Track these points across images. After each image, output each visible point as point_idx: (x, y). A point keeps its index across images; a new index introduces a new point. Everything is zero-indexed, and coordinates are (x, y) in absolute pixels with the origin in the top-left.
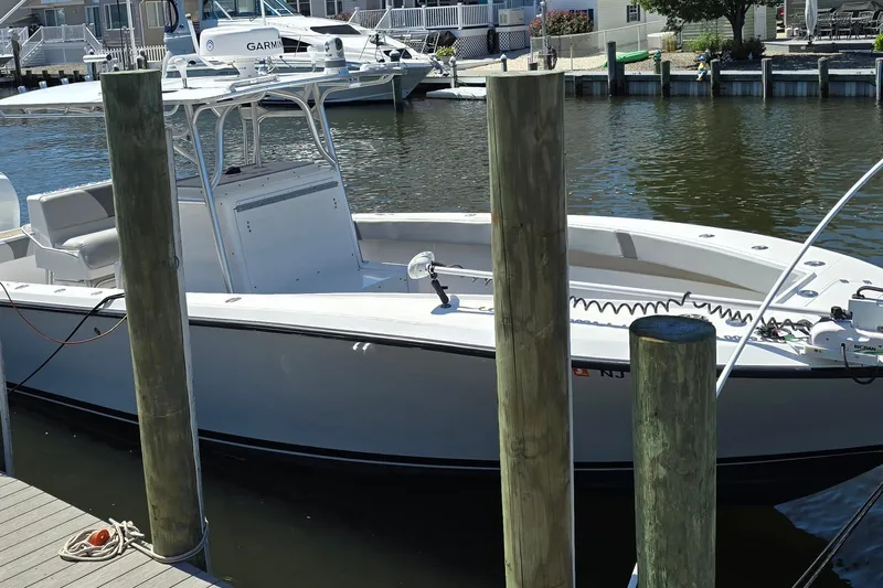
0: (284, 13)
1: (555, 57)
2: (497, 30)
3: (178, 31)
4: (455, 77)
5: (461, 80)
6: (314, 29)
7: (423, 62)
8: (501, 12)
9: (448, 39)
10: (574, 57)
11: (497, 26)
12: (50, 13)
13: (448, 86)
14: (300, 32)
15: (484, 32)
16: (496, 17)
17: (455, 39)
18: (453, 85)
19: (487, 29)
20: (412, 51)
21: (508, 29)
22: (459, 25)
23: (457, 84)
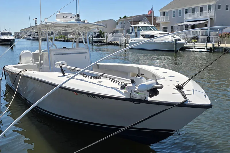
0: (154, 30)
1: (220, 43)
2: (210, 37)
3: (132, 33)
4: (194, 46)
5: (195, 47)
6: (159, 33)
7: (183, 42)
8: (211, 32)
9: (196, 38)
10: (226, 44)
11: (210, 36)
12: (117, 31)
13: (192, 48)
14: (156, 34)
15: (207, 37)
16: (210, 34)
17: (198, 38)
18: (193, 48)
19: (207, 36)
20: (181, 39)
21: (213, 37)
22: (200, 35)
23: (194, 48)
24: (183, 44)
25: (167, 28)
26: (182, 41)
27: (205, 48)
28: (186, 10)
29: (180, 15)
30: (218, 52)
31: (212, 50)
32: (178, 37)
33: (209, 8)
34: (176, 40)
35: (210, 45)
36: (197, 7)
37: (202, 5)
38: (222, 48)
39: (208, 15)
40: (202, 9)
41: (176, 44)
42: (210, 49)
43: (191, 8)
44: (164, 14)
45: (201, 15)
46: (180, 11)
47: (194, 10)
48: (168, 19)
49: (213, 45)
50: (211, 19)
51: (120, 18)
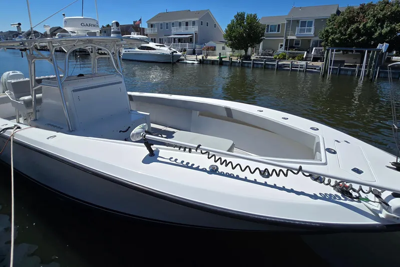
1: (207, 56)
4: (186, 58)
9: (185, 50)
10: (211, 56)
13: (184, 60)
16: (195, 46)
20: (177, 52)
21: (198, 49)
22: (187, 48)
23: (186, 60)
24: (180, 56)
25: (155, 39)
26: (179, 53)
27: (196, 60)
28: (173, 24)
29: (167, 28)
30: (207, 64)
31: (201, 62)
32: (175, 50)
33: (194, 23)
34: (173, 53)
35: (200, 57)
36: (183, 21)
37: (187, 20)
38: (210, 60)
39: (193, 30)
40: (187, 24)
41: (173, 56)
42: (200, 60)
43: (177, 22)
44: (152, 26)
45: (187, 29)
46: (167, 24)
47: (180, 24)
48: (156, 31)
49: (203, 57)
50: (196, 33)
51: (103, 26)
